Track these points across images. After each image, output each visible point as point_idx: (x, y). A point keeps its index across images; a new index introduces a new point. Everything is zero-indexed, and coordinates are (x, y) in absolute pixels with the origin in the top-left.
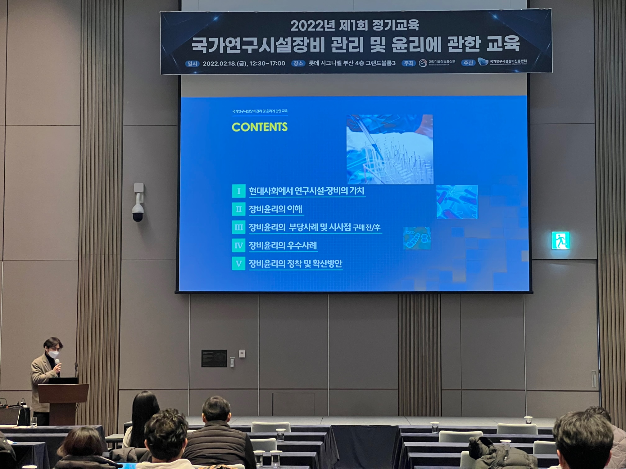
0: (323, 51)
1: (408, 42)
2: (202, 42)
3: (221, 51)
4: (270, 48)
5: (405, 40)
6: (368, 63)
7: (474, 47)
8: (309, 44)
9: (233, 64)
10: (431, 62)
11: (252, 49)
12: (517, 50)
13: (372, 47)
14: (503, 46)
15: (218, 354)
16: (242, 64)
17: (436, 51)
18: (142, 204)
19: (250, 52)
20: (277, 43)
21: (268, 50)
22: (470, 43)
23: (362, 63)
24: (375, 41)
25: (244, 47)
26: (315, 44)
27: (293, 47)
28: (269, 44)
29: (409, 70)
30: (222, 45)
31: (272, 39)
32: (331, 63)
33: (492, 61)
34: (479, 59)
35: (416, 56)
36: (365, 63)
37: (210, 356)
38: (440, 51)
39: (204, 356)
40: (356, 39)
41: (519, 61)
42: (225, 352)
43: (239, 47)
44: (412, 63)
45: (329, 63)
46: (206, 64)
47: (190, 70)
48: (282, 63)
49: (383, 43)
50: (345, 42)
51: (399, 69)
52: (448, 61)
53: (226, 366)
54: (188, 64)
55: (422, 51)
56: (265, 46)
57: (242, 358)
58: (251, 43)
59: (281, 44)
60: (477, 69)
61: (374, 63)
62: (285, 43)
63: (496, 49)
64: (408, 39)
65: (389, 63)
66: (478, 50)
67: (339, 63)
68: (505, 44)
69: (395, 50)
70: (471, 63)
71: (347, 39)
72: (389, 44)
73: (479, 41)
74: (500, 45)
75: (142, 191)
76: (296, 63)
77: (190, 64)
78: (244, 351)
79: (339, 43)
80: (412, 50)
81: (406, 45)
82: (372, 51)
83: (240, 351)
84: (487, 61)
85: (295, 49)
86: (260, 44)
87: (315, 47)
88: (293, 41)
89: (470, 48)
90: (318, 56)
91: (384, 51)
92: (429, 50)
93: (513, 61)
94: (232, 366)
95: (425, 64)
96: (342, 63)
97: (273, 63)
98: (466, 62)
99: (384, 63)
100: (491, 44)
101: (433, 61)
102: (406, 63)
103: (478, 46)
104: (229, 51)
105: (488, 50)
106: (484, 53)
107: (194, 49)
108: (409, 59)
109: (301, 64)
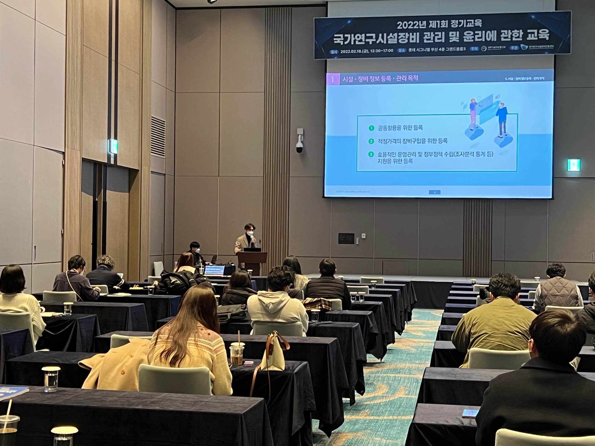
0: (418, 42)
1: (474, 35)
2: (340, 37)
3: (352, 43)
4: (384, 41)
5: (472, 33)
7: (518, 37)
8: (409, 37)
9: (360, 51)
10: (489, 47)
12: (547, 39)
13: (450, 38)
14: (538, 37)
15: (349, 236)
16: (366, 51)
17: (493, 40)
18: (302, 142)
19: (371, 43)
20: (388, 37)
21: (382, 42)
22: (516, 35)
23: (443, 49)
24: (453, 34)
25: (367, 40)
26: (413, 37)
27: (398, 40)
28: (383, 38)
29: (474, 53)
30: (353, 39)
31: (385, 35)
32: (423, 50)
33: (530, 47)
34: (522, 45)
35: (479, 44)
36: (446, 49)
37: (344, 237)
38: (495, 40)
39: (340, 237)
40: (440, 33)
41: (548, 46)
42: (353, 235)
43: (364, 40)
44: (476, 49)
45: (421, 50)
46: (343, 52)
47: (333, 56)
48: (392, 51)
49: (458, 36)
50: (432, 35)
51: (468, 53)
52: (501, 47)
53: (354, 244)
54: (331, 52)
55: (484, 40)
56: (380, 39)
57: (364, 239)
58: (371, 37)
59: (391, 38)
60: (520, 52)
61: (451, 49)
62: (393, 37)
63: (533, 38)
64: (474, 33)
65: (461, 49)
66: (521, 39)
67: (429, 49)
68: (539, 35)
69: (465, 40)
70: (516, 48)
71: (434, 34)
72: (461, 36)
73: (521, 33)
74: (536, 35)
75: (302, 133)
76: (400, 50)
77: (332, 52)
78: (365, 234)
79: (428, 37)
80: (476, 40)
81: (473, 37)
82: (450, 41)
83: (363, 234)
84: (527, 47)
85: (400, 41)
86: (377, 38)
87: (413, 39)
88: (398, 36)
89: (516, 38)
90: (414, 45)
91: (458, 41)
92: (488, 40)
93: (544, 46)
94: (357, 243)
95: (485, 49)
96: (431, 49)
97: (385, 51)
98: (512, 48)
99: (458, 49)
100: (530, 35)
101: (491, 47)
102: (473, 49)
103: (521, 36)
104: (357, 43)
105: (528, 39)
106: (525, 41)
107: (335, 42)
108: (474, 46)
109: (404, 50)
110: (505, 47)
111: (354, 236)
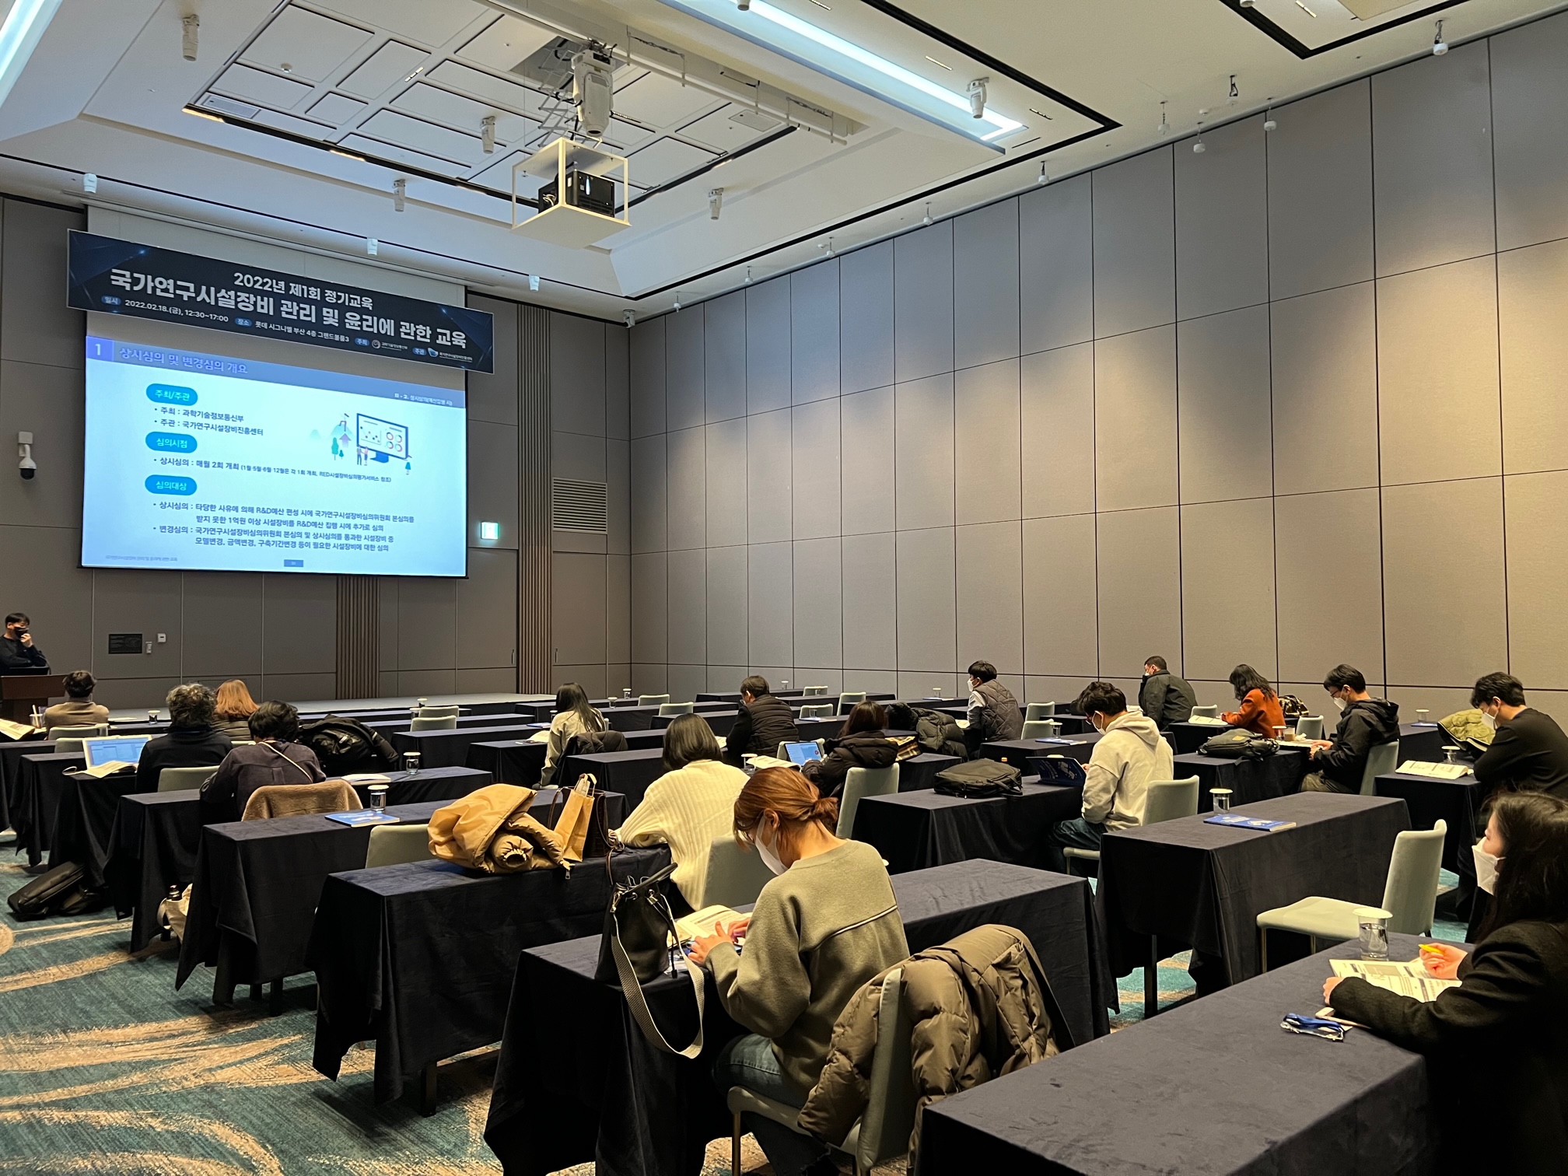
0: (271, 313)
1: (362, 320)
2: (124, 276)
3: (149, 291)
4: (210, 298)
5: (358, 317)
6: (320, 335)
7: (425, 337)
8: (255, 302)
9: (164, 309)
10: (384, 344)
11: (189, 297)
12: (464, 347)
13: (325, 318)
14: (451, 341)
15: (131, 639)
16: (176, 311)
17: (388, 334)
18: (34, 458)
19: (185, 299)
20: (218, 295)
21: (208, 301)
22: (421, 332)
23: (314, 334)
24: (328, 312)
25: (178, 292)
26: (262, 303)
27: (237, 303)
28: (208, 293)
29: (362, 348)
30: (150, 284)
31: (213, 289)
32: (280, 328)
33: (441, 354)
34: (430, 349)
35: (369, 336)
36: (318, 334)
37: (120, 641)
38: (393, 334)
39: (112, 641)
40: (307, 307)
41: (465, 358)
42: (139, 636)
43: (172, 291)
44: (365, 342)
45: (277, 327)
46: (128, 303)
47: (109, 308)
48: (225, 319)
49: (336, 317)
50: (296, 308)
51: (352, 346)
52: (400, 346)
54: (105, 300)
55: (376, 332)
56: (203, 295)
57: (162, 643)
58: (187, 289)
59: (223, 297)
60: (427, 358)
61: (326, 335)
62: (228, 297)
63: (444, 343)
64: (361, 317)
65: (342, 339)
66: (429, 341)
67: (290, 329)
68: (453, 339)
69: (348, 326)
70: (422, 352)
71: (298, 305)
72: (342, 319)
73: (429, 332)
74: (449, 339)
75: (31, 443)
76: (241, 322)
77: (108, 300)
78: (164, 635)
79: (288, 308)
80: (365, 328)
81: (360, 323)
82: (325, 323)
83: (160, 635)
84: (437, 353)
85: (240, 306)
86: (198, 292)
87: (262, 307)
88: (237, 296)
89: (421, 337)
90: (264, 317)
91: (337, 325)
92: (383, 332)
93: (460, 357)
94: (149, 652)
95: (377, 346)
96: (293, 330)
97: (213, 317)
98: (417, 351)
99: (337, 338)
100: (440, 336)
101: (386, 344)
102: (359, 341)
103: (428, 336)
104: (159, 292)
105: (438, 342)
106: (433, 344)
107: (114, 283)
108: (363, 338)
109: (247, 323)
110: (406, 348)
111: (141, 638)
